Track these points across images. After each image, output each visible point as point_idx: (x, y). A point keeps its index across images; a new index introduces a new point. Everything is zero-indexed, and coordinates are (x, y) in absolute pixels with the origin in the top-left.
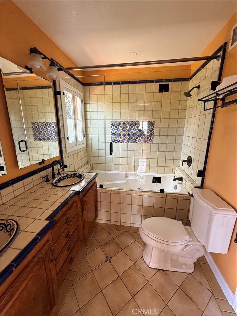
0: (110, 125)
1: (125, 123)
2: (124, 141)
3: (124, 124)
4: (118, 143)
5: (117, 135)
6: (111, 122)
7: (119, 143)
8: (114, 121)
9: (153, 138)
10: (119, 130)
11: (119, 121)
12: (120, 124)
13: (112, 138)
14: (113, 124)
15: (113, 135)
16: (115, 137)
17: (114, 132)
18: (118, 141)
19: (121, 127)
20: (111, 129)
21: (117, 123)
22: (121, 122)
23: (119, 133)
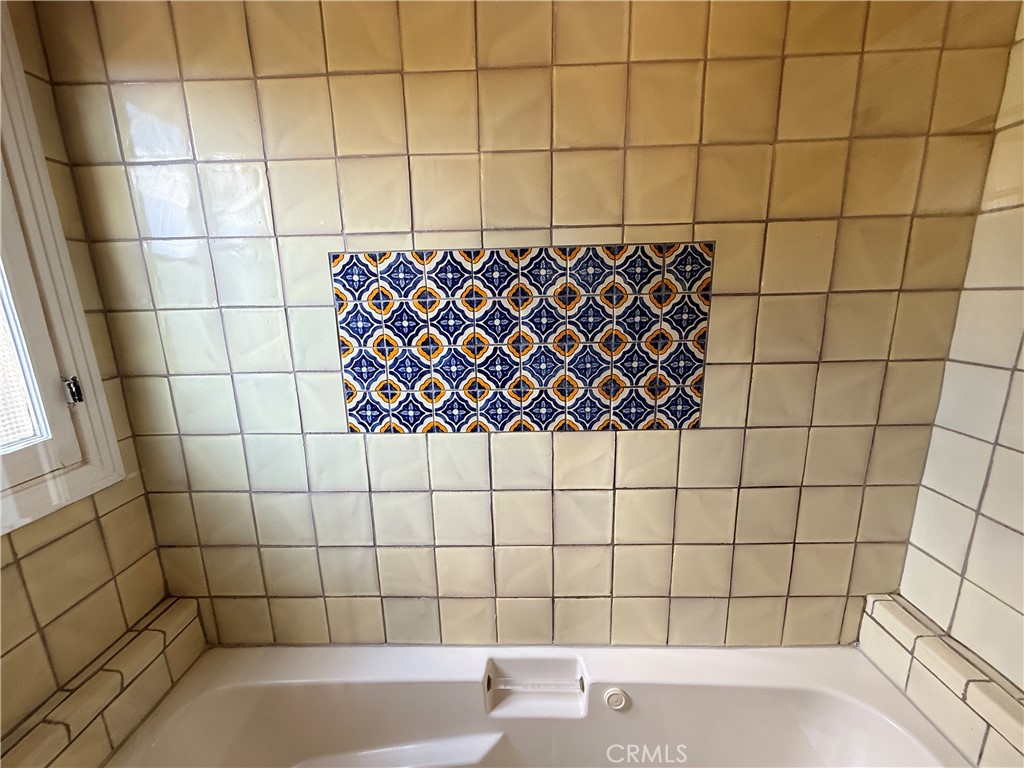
0: (324, 286)
1: (457, 268)
2: (457, 415)
3: (451, 271)
4: (405, 438)
5: (398, 368)
6: (336, 257)
7: (420, 436)
8: (362, 247)
9: (699, 386)
10: (404, 324)
11: (405, 245)
12: (413, 275)
13: (350, 395)
14: (352, 273)
15: (363, 368)
16: (374, 385)
17: (371, 348)
18: (412, 418)
19: (424, 305)
20: (341, 317)
21: (383, 266)
22: (420, 255)
23: (415, 351)
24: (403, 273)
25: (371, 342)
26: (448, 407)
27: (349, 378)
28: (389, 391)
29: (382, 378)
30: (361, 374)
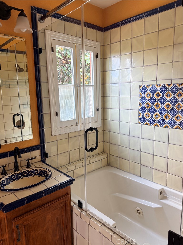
0: (137, 92)
1: (165, 88)
2: (162, 123)
4: (150, 126)
5: (150, 111)
6: (141, 86)
7: (153, 127)
8: (146, 84)
10: (152, 100)
11: (154, 83)
12: (156, 89)
13: (140, 116)
14: (143, 90)
15: (143, 110)
16: (145, 114)
17: (145, 106)
18: (152, 122)
19: (157, 96)
20: (140, 99)
21: (149, 88)
22: (158, 85)
23: (154, 107)
24: (154, 89)
25: (145, 104)
26: (160, 121)
27: (140, 111)
28: (148, 116)
29: (147, 112)
30: (142, 111)
